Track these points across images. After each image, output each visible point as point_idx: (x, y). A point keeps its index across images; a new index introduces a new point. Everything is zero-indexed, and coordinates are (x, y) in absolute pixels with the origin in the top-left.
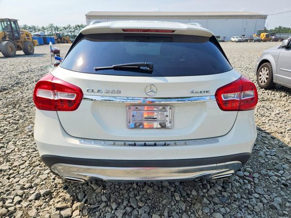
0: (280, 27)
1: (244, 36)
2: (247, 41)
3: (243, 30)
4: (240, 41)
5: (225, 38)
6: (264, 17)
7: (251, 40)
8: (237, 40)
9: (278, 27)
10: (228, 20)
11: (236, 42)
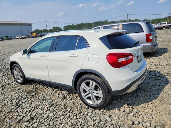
0: (37, 30)
1: (23, 35)
2: (26, 38)
3: (21, 32)
4: (22, 38)
5: (11, 37)
6: (30, 25)
7: (29, 37)
8: (20, 37)
9: (36, 30)
10: (9, 26)
11: (21, 39)
